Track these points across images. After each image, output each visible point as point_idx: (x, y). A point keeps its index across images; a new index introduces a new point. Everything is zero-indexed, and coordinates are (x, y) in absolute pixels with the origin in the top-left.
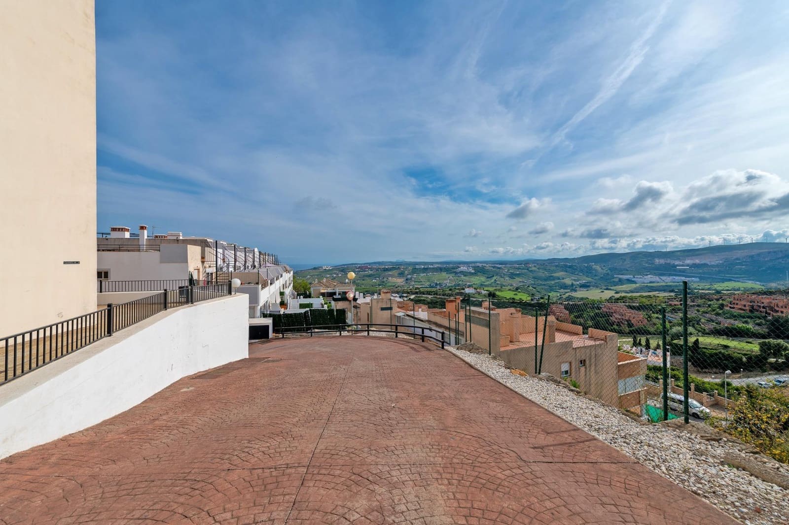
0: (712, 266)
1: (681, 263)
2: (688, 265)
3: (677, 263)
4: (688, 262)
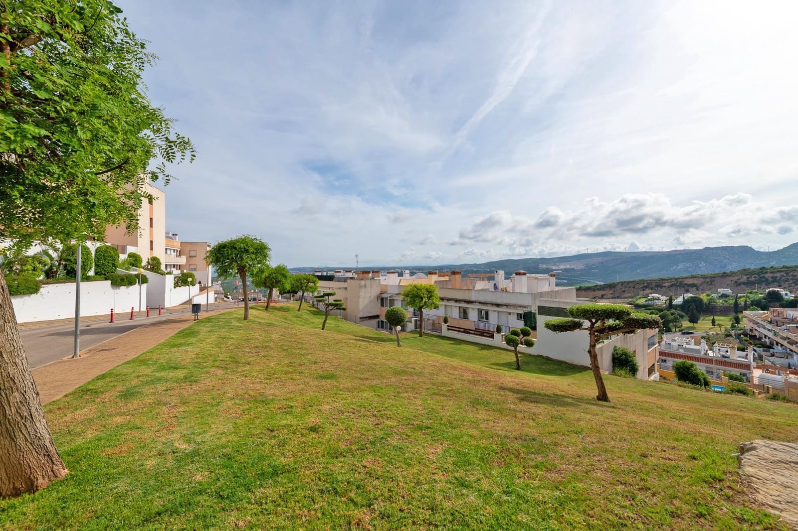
0: (577, 271)
1: (557, 268)
2: (561, 270)
3: (554, 268)
4: (562, 267)
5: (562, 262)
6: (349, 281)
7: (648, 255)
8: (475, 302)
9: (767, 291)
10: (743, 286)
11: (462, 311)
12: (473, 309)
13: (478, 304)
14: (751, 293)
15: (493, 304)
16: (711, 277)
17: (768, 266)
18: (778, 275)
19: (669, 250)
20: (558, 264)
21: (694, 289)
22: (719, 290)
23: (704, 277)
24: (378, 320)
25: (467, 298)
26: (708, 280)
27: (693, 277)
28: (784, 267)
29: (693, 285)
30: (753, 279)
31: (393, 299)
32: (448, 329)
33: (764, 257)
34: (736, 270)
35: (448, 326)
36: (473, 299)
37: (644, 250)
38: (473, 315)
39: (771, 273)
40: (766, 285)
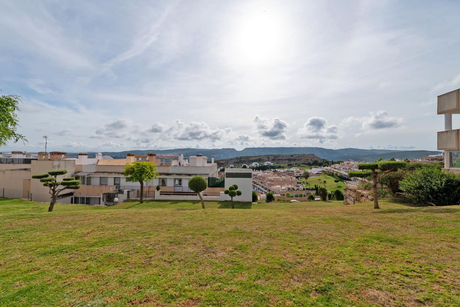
5: (168, 153)
6: (32, 161)
7: (205, 150)
8: (173, 174)
9: (243, 165)
10: (236, 164)
11: (161, 181)
12: (170, 179)
13: (175, 175)
14: (239, 166)
15: (186, 175)
16: (227, 160)
17: (242, 156)
18: (245, 159)
19: (212, 149)
20: (166, 154)
21: (222, 165)
22: (230, 165)
23: (225, 160)
24: (72, 197)
25: (166, 172)
26: (227, 161)
27: (222, 160)
28: (246, 156)
29: (222, 164)
30: (238, 161)
31: (90, 177)
32: (161, 194)
33: (238, 153)
34: (234, 157)
35: (161, 192)
36: (170, 172)
37: (202, 148)
38: (170, 183)
39: (243, 158)
40: (242, 163)
